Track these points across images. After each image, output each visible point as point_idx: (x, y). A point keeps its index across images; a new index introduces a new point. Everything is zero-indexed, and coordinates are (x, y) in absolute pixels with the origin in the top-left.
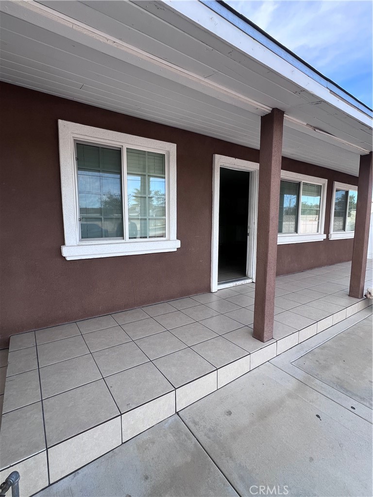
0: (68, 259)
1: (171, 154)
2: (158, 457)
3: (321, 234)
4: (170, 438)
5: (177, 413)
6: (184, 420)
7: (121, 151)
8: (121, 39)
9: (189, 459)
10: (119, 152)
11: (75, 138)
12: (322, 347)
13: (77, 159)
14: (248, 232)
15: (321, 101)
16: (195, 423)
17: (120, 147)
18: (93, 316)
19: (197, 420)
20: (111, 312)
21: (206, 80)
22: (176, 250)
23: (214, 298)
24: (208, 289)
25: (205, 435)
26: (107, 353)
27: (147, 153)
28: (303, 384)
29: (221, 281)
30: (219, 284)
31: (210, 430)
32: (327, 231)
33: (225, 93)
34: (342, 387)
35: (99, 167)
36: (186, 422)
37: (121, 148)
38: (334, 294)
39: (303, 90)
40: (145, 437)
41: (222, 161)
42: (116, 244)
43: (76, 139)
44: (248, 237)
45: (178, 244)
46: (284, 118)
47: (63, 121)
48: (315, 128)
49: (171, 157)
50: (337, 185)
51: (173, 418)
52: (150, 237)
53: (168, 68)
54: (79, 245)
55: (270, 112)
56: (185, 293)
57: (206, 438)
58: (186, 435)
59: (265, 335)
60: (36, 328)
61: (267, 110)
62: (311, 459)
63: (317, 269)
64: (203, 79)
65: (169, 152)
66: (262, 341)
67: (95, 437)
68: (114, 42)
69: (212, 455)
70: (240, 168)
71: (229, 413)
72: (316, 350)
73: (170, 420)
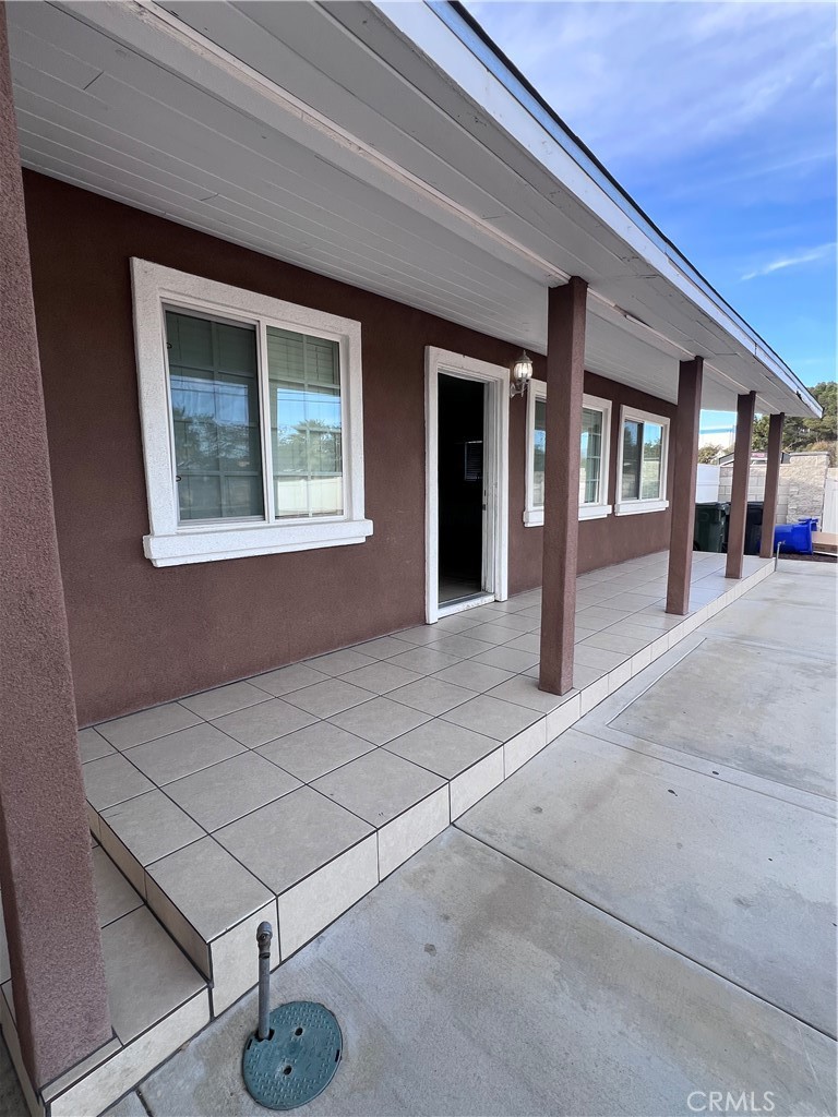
0: (160, 564)
1: (351, 341)
2: (452, 888)
3: (602, 505)
4: (458, 860)
5: (452, 824)
6: (469, 832)
7: (255, 332)
8: (372, 145)
9: (502, 880)
10: (251, 333)
11: (164, 301)
12: (646, 696)
13: (170, 347)
14: (484, 502)
15: (656, 274)
16: (491, 833)
17: (255, 323)
18: (209, 685)
19: (490, 827)
20: (245, 675)
21: (485, 223)
22: (363, 540)
23: (433, 635)
24: (421, 619)
25: (514, 845)
26: (285, 746)
27: (305, 338)
28: (636, 752)
29: (444, 600)
30: (440, 607)
31: (518, 837)
32: (612, 500)
33: (508, 246)
34: (692, 748)
35: (212, 364)
36: (473, 833)
37: (255, 326)
38: (643, 612)
39: (636, 256)
40: (415, 866)
41: (443, 361)
42: (254, 531)
43: (169, 302)
44: (484, 513)
45: (367, 528)
46: (588, 295)
47: (143, 261)
48: (626, 313)
49: (351, 349)
50: (628, 412)
51: (448, 832)
52: (315, 515)
53: (432, 198)
54: (178, 534)
55: (567, 282)
56: (381, 629)
57: (516, 848)
58: (483, 850)
59: (564, 682)
60: (94, 719)
61: (563, 278)
62: (680, 845)
63: (597, 572)
64: (480, 221)
65: (347, 339)
66: (558, 693)
67: (342, 872)
68: (360, 148)
69: (535, 868)
70: (471, 374)
71: (539, 810)
72: (638, 702)
73: (445, 836)
